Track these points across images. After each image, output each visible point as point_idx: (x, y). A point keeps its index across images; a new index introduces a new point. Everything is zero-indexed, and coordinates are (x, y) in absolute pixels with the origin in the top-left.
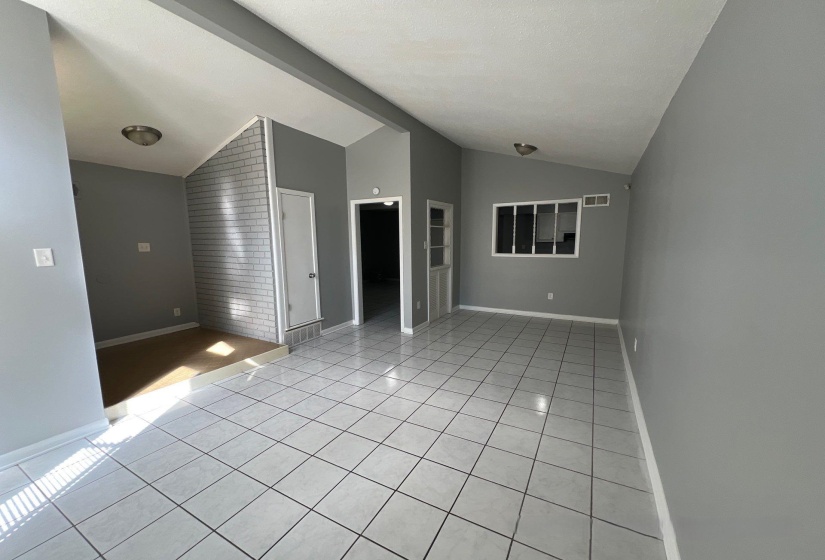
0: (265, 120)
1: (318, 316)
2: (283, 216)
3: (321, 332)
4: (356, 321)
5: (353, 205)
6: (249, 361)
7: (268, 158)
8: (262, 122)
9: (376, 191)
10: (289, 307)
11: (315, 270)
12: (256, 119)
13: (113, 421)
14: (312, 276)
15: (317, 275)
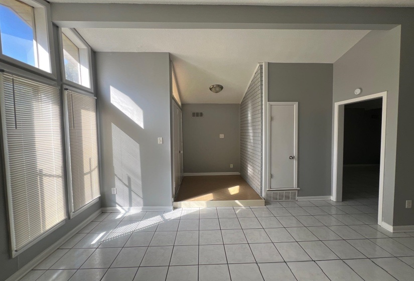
0: (263, 64)
1: (295, 186)
2: (272, 119)
3: (297, 198)
4: (333, 198)
5: (336, 106)
6: (237, 201)
7: (263, 86)
8: (261, 66)
9: (358, 91)
10: (271, 176)
11: (295, 153)
12: (258, 65)
13: (175, 208)
14: (292, 158)
15: (296, 157)
